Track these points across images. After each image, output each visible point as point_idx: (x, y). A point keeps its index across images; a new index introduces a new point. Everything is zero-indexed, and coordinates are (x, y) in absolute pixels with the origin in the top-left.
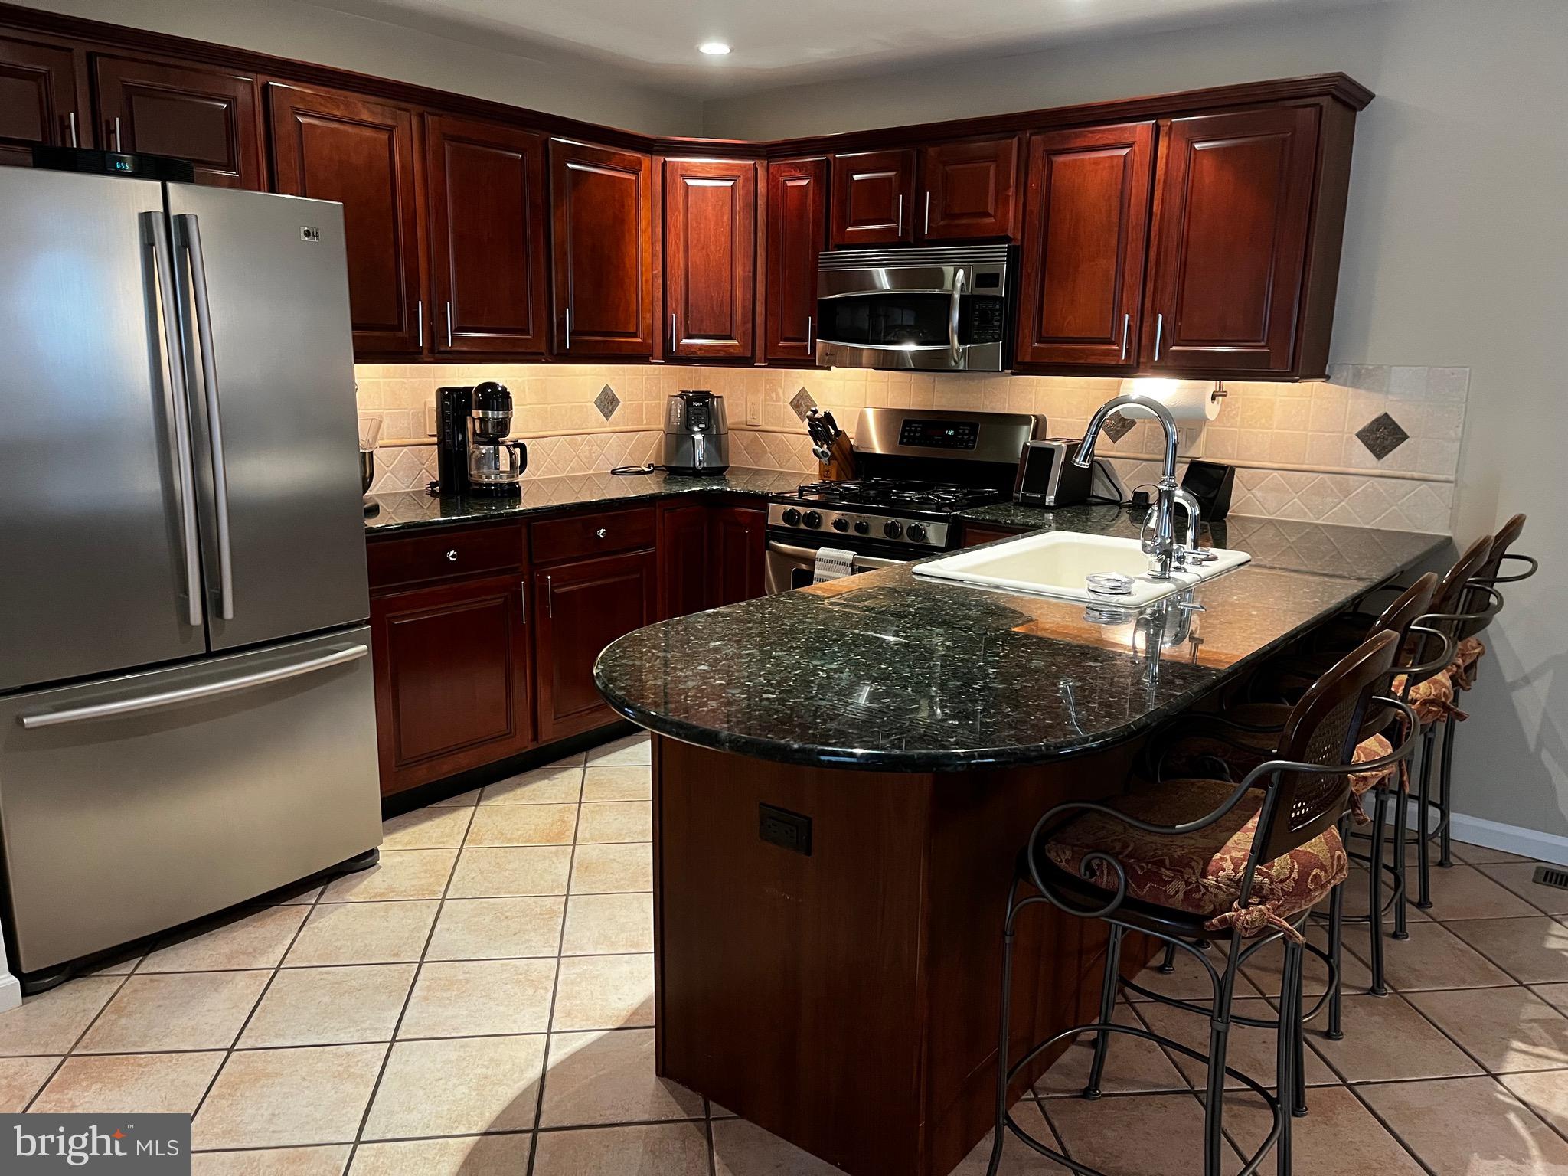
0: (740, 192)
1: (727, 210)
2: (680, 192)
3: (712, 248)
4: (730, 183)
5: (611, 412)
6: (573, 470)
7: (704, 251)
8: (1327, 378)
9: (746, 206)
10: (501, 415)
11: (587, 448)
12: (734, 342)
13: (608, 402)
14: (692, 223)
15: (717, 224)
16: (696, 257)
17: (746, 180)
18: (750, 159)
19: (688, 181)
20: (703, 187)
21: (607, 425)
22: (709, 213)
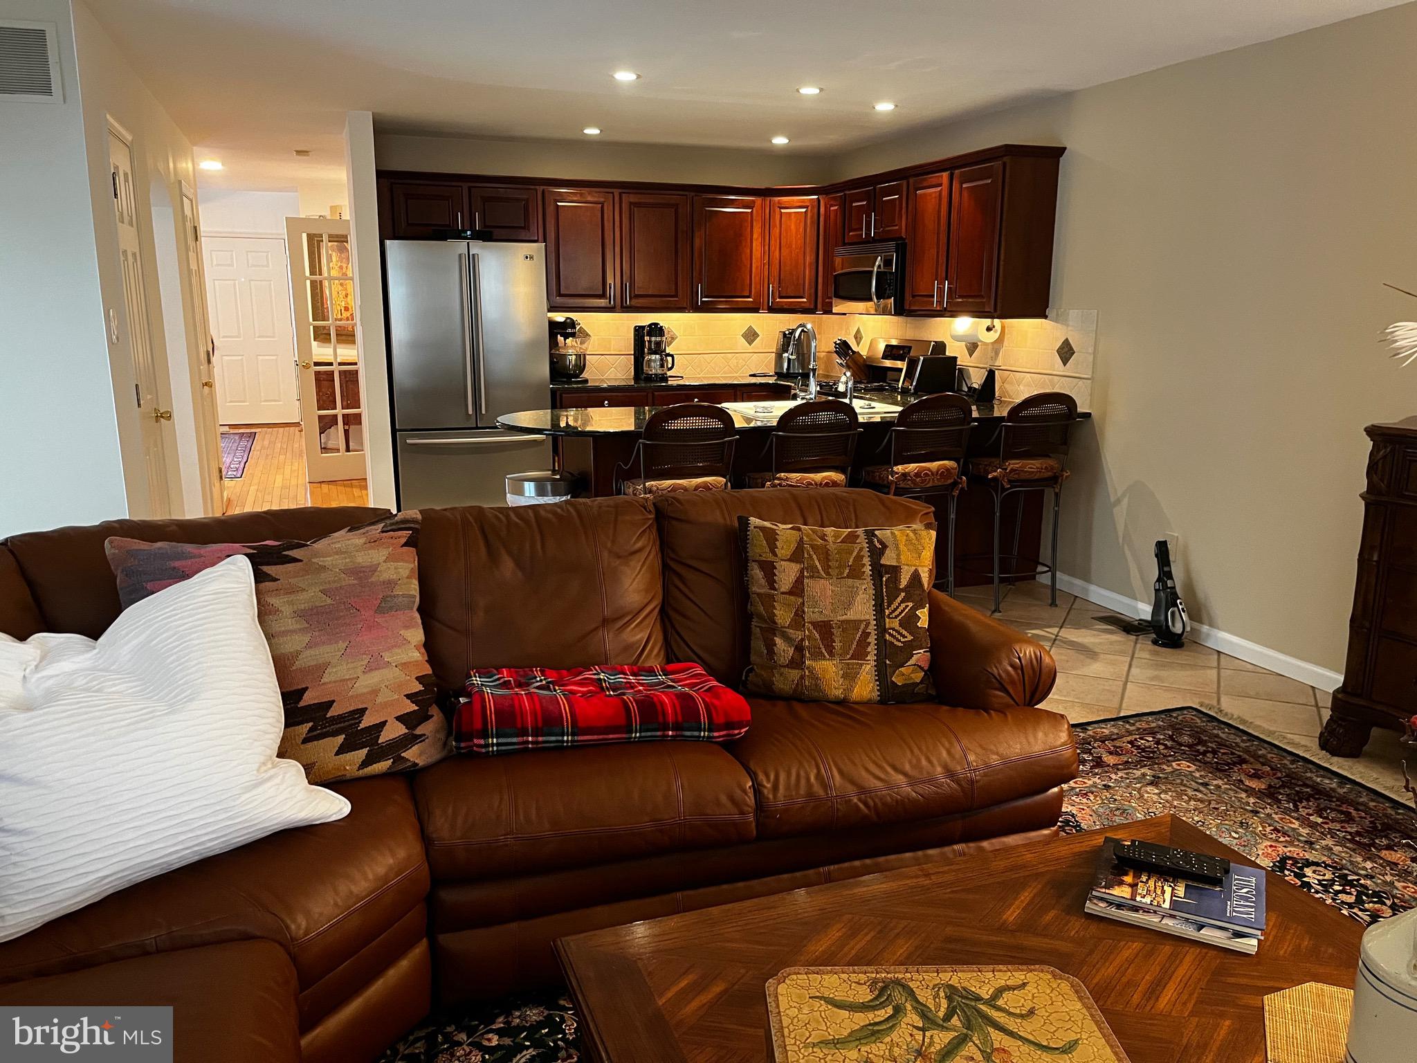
0: (809, 215)
1: (802, 225)
2: (778, 217)
3: (794, 246)
4: (804, 210)
5: (753, 341)
6: (725, 373)
7: (790, 249)
8: (1046, 317)
9: (812, 222)
10: (658, 339)
11: (735, 361)
12: (805, 300)
13: (751, 336)
14: (784, 234)
15: (796, 233)
16: (785, 252)
17: (813, 207)
18: (817, 195)
19: (783, 211)
20: (790, 213)
21: (750, 348)
22: (793, 227)
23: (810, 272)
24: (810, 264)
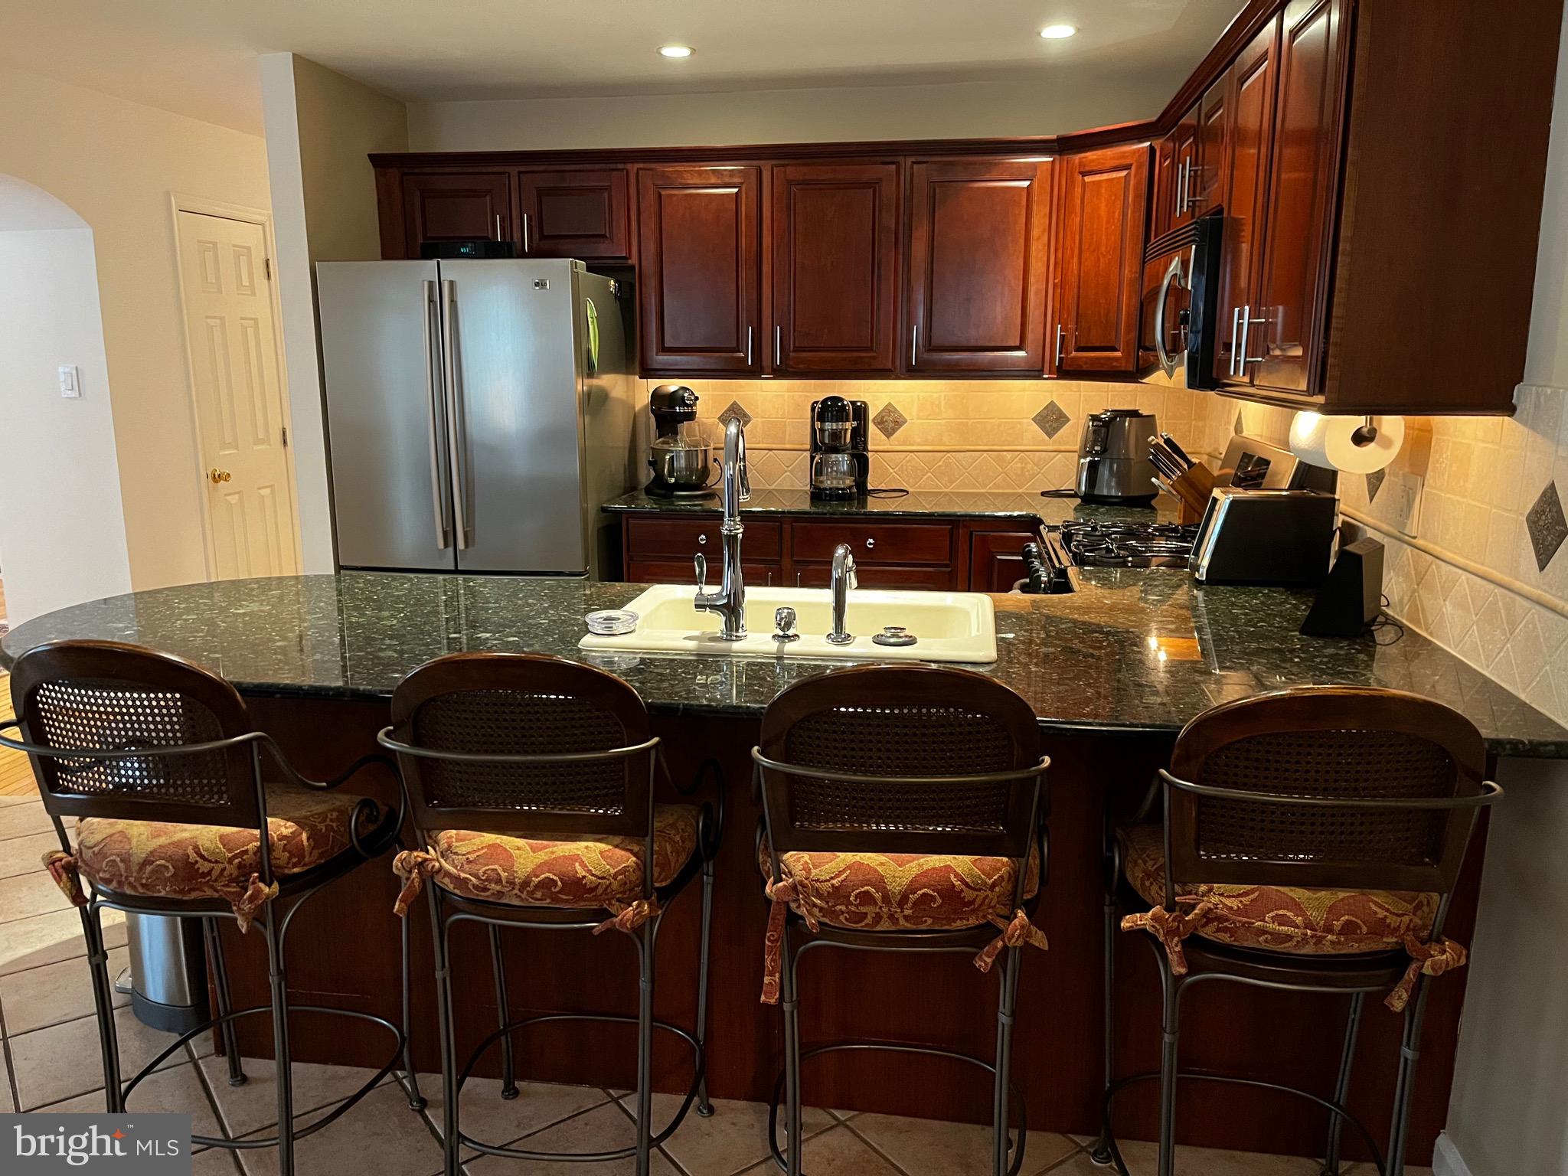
0: (1133, 182)
1: (1119, 203)
2: (1080, 192)
3: (1103, 249)
4: (1124, 173)
5: (1055, 430)
7: (1096, 254)
9: (1138, 198)
11: (1019, 465)
12: (1119, 354)
13: (1051, 420)
14: (1087, 225)
15: (1108, 222)
17: (1140, 166)
18: (1145, 141)
19: (1087, 179)
20: (1099, 182)
21: (1050, 444)
22: (1103, 210)
23: (1129, 298)
24: (1131, 282)
